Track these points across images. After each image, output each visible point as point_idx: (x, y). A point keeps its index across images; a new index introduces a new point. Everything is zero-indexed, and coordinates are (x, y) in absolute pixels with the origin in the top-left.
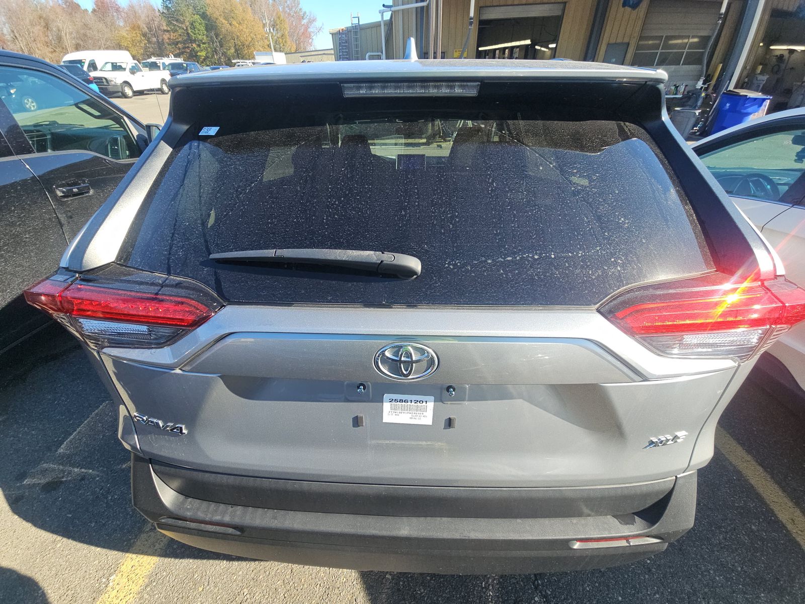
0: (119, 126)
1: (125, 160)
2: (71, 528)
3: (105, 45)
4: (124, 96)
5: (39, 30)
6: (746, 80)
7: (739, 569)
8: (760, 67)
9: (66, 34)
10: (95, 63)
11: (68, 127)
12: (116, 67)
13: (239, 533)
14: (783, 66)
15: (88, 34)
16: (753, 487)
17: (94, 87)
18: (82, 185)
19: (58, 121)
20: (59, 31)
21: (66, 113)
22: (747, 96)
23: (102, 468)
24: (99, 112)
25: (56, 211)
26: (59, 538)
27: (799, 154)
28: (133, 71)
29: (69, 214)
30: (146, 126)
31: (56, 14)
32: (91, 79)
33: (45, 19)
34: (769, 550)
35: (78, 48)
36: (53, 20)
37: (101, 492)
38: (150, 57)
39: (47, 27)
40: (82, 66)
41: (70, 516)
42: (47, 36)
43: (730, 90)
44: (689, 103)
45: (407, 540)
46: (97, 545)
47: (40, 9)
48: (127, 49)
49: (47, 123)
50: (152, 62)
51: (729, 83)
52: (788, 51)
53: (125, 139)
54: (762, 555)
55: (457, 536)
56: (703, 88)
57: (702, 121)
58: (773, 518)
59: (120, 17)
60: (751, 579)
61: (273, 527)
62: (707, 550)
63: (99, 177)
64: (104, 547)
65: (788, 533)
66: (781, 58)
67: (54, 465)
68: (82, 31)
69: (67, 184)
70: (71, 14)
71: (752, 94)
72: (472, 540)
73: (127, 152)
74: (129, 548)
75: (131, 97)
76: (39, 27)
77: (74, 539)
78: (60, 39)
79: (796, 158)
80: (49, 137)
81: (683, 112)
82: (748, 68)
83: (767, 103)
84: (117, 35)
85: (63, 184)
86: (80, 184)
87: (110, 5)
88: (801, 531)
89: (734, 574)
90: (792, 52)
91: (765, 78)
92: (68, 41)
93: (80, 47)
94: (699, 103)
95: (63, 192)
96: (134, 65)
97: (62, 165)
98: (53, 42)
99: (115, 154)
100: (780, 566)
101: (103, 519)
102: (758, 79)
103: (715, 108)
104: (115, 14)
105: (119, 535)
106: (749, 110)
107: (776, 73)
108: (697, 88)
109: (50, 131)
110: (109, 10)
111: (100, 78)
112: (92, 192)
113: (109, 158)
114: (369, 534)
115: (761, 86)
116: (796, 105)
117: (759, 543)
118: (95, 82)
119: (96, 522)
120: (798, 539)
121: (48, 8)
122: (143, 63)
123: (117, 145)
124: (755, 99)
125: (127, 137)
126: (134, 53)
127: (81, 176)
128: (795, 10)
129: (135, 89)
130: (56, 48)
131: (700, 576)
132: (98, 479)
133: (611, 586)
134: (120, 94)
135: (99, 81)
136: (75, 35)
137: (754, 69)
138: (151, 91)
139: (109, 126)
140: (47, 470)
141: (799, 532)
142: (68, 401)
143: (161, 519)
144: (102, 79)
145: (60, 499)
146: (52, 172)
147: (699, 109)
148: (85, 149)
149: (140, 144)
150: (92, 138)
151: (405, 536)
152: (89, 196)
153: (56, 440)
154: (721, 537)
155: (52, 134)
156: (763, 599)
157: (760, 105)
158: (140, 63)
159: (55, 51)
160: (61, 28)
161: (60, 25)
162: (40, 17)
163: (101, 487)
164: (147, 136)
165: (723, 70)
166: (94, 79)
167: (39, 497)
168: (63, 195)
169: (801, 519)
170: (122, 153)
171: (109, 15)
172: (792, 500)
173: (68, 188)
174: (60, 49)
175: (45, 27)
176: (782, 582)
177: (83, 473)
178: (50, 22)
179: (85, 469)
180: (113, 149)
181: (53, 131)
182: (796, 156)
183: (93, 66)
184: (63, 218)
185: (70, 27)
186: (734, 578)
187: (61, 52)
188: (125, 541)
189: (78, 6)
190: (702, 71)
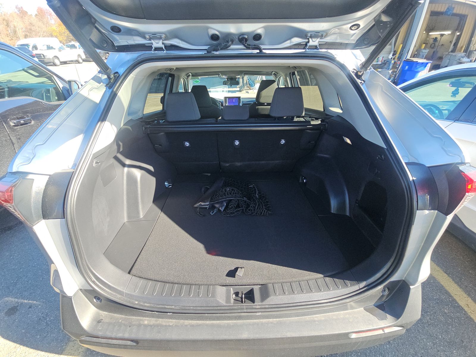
0: (51, 82)
1: (55, 102)
2: (25, 339)
3: (43, 35)
4: (55, 65)
5: (3, 27)
6: (416, 53)
7: (440, 337)
8: (424, 45)
9: (19, 29)
10: (36, 46)
11: (19, 83)
12: (49, 48)
13: (135, 344)
14: (437, 44)
15: (32, 29)
16: (443, 286)
17: (36, 59)
18: (27, 118)
19: (12, 80)
20: (15, 27)
21: (19, 75)
22: (417, 61)
23: (42, 300)
24: (38, 73)
25: (10, 135)
26: (18, 345)
27: (454, 92)
28: (60, 50)
29: (18, 137)
30: (68, 81)
31: (13, 17)
32: (34, 55)
33: (6, 21)
34: (456, 324)
35: (26, 37)
36: (11, 21)
37: (42, 315)
38: (70, 42)
39: (8, 25)
40: (28, 47)
41: (24, 331)
42: (8, 31)
43: (408, 59)
44: (385, 67)
45: (247, 341)
46: (42, 350)
47: (4, 15)
48: (56, 37)
49: (6, 81)
50: (72, 45)
51: (407, 55)
52: (440, 35)
53: (54, 89)
54: (452, 327)
55: (279, 336)
56: (393, 58)
57: (393, 77)
58: (456, 304)
59: (52, 18)
60: (447, 342)
61: (158, 339)
62: (421, 327)
63: (38, 113)
64: (46, 351)
65: (466, 313)
66: (435, 39)
67: (12, 298)
68: (29, 27)
69: (17, 118)
70: (22, 17)
71: (420, 61)
72: (288, 338)
73: (56, 97)
74: (62, 352)
75: (59, 66)
76: (3, 26)
77: (27, 346)
78: (15, 32)
79: (452, 95)
80: (6, 89)
81: (382, 72)
82: (417, 46)
83: (429, 65)
84: (50, 29)
85: (15, 118)
86: (25, 118)
87: (46, 12)
88: (473, 311)
89: (437, 341)
90: (442, 35)
91: (427, 51)
92: (20, 33)
93: (27, 37)
94: (391, 67)
95: (14, 123)
96: (61, 46)
97: (14, 107)
98: (11, 34)
99: (48, 99)
100: (463, 333)
101: (44, 333)
102: (423, 52)
103: (400, 69)
104: (49, 17)
105: (55, 344)
106: (419, 69)
107: (433, 48)
108: (389, 58)
109: (7, 85)
110: (45, 14)
111: (40, 55)
112: (33, 122)
113: (44, 101)
114: (222, 339)
115: (425, 56)
116: (445, 66)
117: (450, 320)
118: (36, 57)
119: (40, 335)
120: (472, 316)
121: (8, 14)
122: (66, 45)
123: (49, 93)
124: (423, 63)
125: (56, 89)
126: (61, 39)
127: (26, 113)
128: (445, 11)
129: (61, 61)
130: (13, 37)
131: (418, 343)
132: (40, 307)
133: (368, 354)
134: (52, 64)
135: (39, 56)
136: (24, 29)
137: (420, 46)
138: (71, 62)
139: (44, 82)
140: (7, 302)
141: (472, 312)
142: (19, 256)
143: (81, 338)
144: (41, 55)
145: (17, 320)
146: (7, 111)
147: (391, 70)
148: (29, 96)
149: (64, 92)
150: (33, 89)
151: (245, 338)
152: (31, 125)
153: (12, 282)
154: (428, 318)
155: (8, 88)
156: (455, 354)
157: (426, 66)
158: (64, 45)
159: (12, 39)
160: (16, 25)
161: (16, 24)
162: (4, 20)
163: (42, 313)
164: (68, 88)
165: (403, 48)
166: (36, 55)
167: (4, 319)
168: (14, 125)
169: (472, 304)
170: (52, 98)
171: (45, 18)
172: (466, 293)
173: (18, 120)
174: (16, 38)
175: (6, 25)
176: (465, 343)
177: (30, 303)
178: (9, 22)
179: (32, 300)
180: (47, 96)
181: (9, 86)
182: (452, 93)
183: (35, 47)
184: (14, 140)
185: (22, 25)
186: (438, 343)
187: (16, 40)
188: (59, 347)
189: (26, 12)
190: (391, 49)
